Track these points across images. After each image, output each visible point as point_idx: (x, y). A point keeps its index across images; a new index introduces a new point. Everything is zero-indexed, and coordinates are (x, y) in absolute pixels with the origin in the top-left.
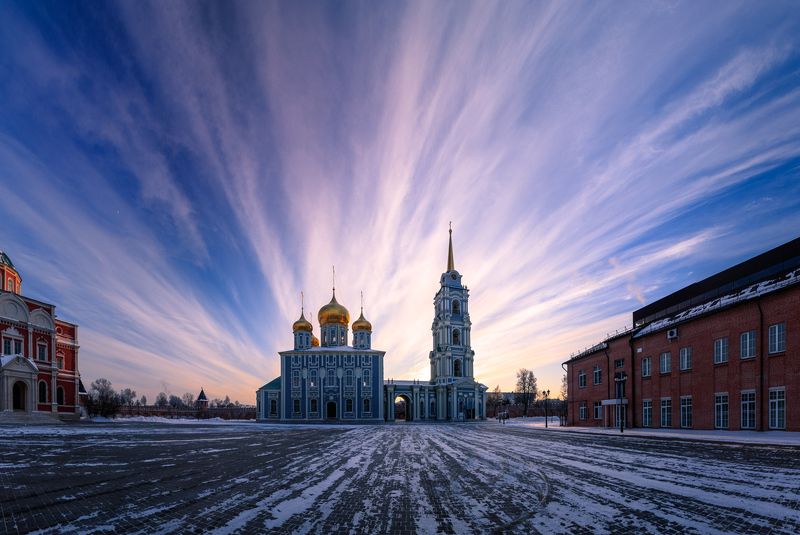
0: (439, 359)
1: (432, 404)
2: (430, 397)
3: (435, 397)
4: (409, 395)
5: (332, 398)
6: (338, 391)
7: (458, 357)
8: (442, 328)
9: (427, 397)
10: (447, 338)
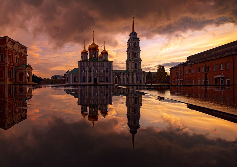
0: (130, 63)
1: (127, 78)
2: (127, 76)
3: (128, 76)
4: (120, 75)
5: (96, 77)
6: (98, 74)
7: (136, 62)
8: (130, 52)
9: (126, 76)
10: (132, 55)
